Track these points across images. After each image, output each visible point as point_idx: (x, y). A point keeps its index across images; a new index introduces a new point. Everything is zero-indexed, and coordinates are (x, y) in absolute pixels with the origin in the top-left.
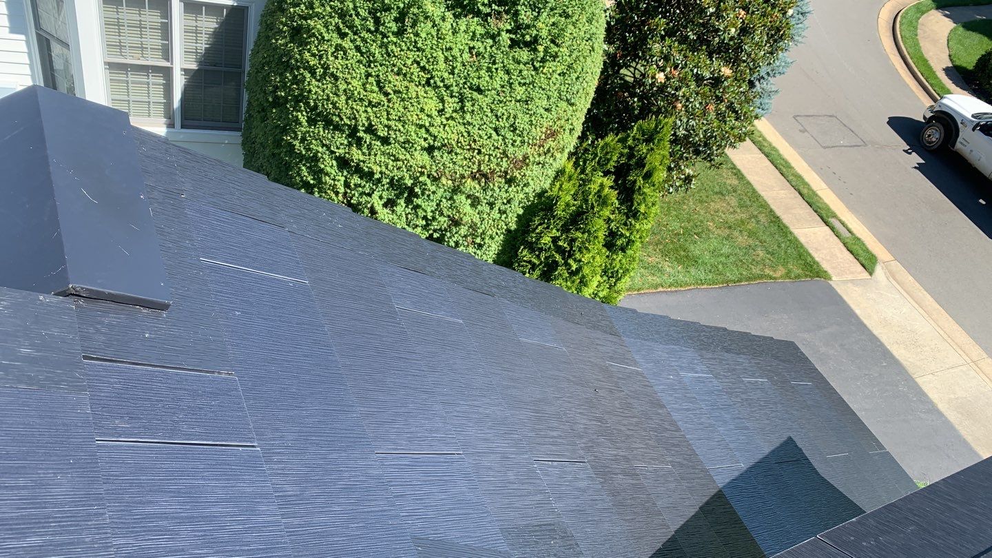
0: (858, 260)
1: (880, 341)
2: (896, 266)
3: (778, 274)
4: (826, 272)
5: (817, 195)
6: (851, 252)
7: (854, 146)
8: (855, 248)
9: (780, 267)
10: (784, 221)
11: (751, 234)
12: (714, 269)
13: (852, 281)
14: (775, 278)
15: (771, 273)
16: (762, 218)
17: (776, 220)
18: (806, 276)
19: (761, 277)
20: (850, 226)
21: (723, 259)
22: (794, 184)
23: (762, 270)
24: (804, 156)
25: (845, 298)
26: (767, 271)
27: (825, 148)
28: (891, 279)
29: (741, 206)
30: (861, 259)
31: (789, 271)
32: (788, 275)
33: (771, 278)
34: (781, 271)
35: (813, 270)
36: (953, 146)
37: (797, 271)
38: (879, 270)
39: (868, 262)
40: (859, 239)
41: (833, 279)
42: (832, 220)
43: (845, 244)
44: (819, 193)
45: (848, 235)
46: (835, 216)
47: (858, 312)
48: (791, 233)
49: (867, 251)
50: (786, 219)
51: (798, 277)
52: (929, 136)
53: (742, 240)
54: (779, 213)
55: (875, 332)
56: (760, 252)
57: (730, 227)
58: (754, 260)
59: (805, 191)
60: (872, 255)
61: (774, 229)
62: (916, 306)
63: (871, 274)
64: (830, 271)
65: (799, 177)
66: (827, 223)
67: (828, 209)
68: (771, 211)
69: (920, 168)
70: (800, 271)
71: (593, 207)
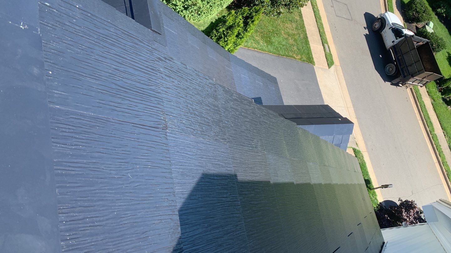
0: (327, 62)
1: (320, 91)
2: (339, 68)
3: (298, 58)
4: (314, 62)
5: (325, 33)
6: (326, 58)
7: (348, 19)
8: (328, 57)
9: (299, 56)
10: (309, 39)
11: (295, 40)
12: (277, 49)
13: (321, 68)
14: (296, 59)
15: (295, 56)
16: (302, 36)
17: (306, 38)
18: (307, 61)
19: (291, 57)
20: (331, 49)
21: (281, 46)
22: (319, 26)
23: (293, 54)
24: (328, 17)
25: (316, 73)
26: (294, 55)
27: (337, 16)
28: (335, 72)
29: (296, 28)
30: (328, 62)
31: (302, 58)
32: (301, 59)
33: (295, 58)
34: (299, 57)
35: (310, 60)
36: (381, 32)
37: (305, 58)
38: (333, 67)
39: (330, 63)
40: (331, 55)
41: (315, 65)
42: (326, 45)
43: (326, 55)
44: (326, 33)
45: (329, 52)
46: (327, 43)
47: (318, 79)
48: (309, 44)
49: (332, 60)
50: (310, 39)
51: (304, 61)
52: (375, 25)
53: (291, 41)
54: (308, 36)
55: (321, 88)
56: (295, 48)
57: (289, 35)
58: (291, 50)
59: (321, 30)
60: (333, 62)
61: (304, 41)
62: (339, 84)
63: (329, 68)
64: (315, 63)
65: (322, 24)
66: (323, 45)
67: (326, 40)
68: (306, 34)
69: (366, 36)
70: (305, 59)
71: (235, 26)
